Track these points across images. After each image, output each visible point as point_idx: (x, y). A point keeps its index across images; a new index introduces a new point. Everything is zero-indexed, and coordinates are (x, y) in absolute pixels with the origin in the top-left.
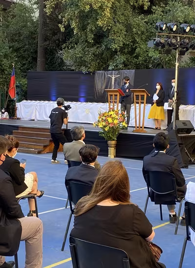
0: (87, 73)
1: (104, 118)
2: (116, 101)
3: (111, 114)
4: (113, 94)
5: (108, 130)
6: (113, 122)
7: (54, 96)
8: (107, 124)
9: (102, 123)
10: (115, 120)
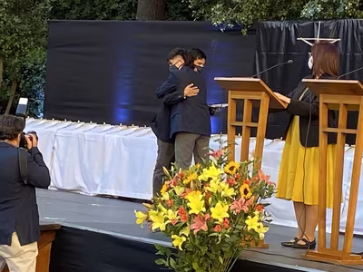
0: (228, 30)
1: (179, 191)
2: (254, 125)
3: (210, 179)
4: (247, 96)
5: (183, 246)
6: (204, 213)
7: (125, 107)
8: (185, 218)
9: (162, 213)
10: (219, 204)
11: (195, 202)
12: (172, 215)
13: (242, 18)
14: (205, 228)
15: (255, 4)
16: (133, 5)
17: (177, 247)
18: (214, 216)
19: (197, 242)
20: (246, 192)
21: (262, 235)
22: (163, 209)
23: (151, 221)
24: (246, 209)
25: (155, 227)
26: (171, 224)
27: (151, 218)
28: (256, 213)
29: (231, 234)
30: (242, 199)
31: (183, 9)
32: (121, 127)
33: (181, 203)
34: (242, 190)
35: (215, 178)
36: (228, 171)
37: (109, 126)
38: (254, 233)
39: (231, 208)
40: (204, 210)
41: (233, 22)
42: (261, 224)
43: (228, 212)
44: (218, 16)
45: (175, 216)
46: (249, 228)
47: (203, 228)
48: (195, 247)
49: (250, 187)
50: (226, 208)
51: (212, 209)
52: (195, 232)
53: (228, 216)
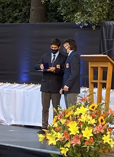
0: (84, 27)
1: (63, 121)
2: (104, 82)
3: (81, 114)
4: (100, 65)
5: (67, 154)
6: (79, 134)
7: (25, 73)
8: (68, 137)
9: (54, 135)
10: (87, 128)
11: (73, 128)
12: (60, 136)
13: (92, 20)
14: (79, 143)
15: (100, 12)
16: (27, 14)
17: (64, 154)
18: (84, 136)
19: (75, 151)
20: (102, 121)
21: (112, 146)
22: (55, 132)
23: (48, 140)
24: (102, 131)
25: (50, 143)
26: (59, 141)
27: (48, 137)
28: (108, 133)
29: (94, 146)
30: (100, 125)
31: (55, 15)
32: (24, 85)
33: (64, 128)
34: (99, 120)
35: (84, 114)
36: (91, 109)
37: (17, 85)
38: (107, 145)
39: (94, 131)
40: (78, 132)
41: (87, 22)
42: (111, 139)
43: (92, 133)
44: (79, 19)
45: (61, 136)
46: (105, 142)
47: (78, 143)
48: (74, 154)
49: (104, 118)
50: (91, 130)
51: (83, 131)
52: (74, 145)
53: (92, 135)
